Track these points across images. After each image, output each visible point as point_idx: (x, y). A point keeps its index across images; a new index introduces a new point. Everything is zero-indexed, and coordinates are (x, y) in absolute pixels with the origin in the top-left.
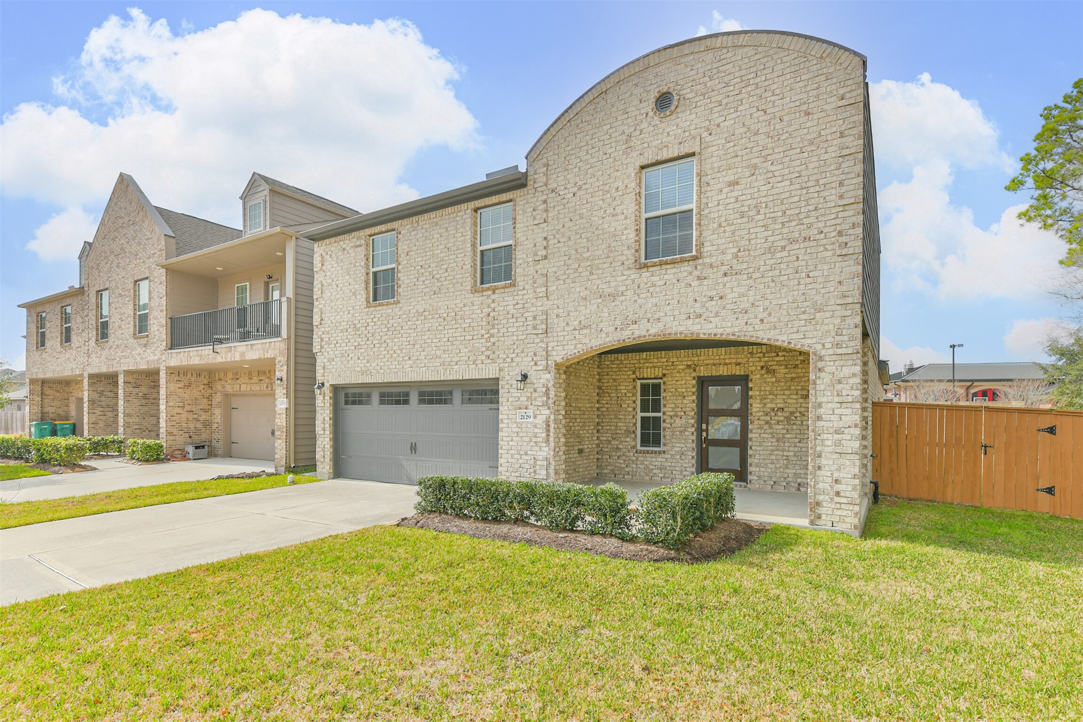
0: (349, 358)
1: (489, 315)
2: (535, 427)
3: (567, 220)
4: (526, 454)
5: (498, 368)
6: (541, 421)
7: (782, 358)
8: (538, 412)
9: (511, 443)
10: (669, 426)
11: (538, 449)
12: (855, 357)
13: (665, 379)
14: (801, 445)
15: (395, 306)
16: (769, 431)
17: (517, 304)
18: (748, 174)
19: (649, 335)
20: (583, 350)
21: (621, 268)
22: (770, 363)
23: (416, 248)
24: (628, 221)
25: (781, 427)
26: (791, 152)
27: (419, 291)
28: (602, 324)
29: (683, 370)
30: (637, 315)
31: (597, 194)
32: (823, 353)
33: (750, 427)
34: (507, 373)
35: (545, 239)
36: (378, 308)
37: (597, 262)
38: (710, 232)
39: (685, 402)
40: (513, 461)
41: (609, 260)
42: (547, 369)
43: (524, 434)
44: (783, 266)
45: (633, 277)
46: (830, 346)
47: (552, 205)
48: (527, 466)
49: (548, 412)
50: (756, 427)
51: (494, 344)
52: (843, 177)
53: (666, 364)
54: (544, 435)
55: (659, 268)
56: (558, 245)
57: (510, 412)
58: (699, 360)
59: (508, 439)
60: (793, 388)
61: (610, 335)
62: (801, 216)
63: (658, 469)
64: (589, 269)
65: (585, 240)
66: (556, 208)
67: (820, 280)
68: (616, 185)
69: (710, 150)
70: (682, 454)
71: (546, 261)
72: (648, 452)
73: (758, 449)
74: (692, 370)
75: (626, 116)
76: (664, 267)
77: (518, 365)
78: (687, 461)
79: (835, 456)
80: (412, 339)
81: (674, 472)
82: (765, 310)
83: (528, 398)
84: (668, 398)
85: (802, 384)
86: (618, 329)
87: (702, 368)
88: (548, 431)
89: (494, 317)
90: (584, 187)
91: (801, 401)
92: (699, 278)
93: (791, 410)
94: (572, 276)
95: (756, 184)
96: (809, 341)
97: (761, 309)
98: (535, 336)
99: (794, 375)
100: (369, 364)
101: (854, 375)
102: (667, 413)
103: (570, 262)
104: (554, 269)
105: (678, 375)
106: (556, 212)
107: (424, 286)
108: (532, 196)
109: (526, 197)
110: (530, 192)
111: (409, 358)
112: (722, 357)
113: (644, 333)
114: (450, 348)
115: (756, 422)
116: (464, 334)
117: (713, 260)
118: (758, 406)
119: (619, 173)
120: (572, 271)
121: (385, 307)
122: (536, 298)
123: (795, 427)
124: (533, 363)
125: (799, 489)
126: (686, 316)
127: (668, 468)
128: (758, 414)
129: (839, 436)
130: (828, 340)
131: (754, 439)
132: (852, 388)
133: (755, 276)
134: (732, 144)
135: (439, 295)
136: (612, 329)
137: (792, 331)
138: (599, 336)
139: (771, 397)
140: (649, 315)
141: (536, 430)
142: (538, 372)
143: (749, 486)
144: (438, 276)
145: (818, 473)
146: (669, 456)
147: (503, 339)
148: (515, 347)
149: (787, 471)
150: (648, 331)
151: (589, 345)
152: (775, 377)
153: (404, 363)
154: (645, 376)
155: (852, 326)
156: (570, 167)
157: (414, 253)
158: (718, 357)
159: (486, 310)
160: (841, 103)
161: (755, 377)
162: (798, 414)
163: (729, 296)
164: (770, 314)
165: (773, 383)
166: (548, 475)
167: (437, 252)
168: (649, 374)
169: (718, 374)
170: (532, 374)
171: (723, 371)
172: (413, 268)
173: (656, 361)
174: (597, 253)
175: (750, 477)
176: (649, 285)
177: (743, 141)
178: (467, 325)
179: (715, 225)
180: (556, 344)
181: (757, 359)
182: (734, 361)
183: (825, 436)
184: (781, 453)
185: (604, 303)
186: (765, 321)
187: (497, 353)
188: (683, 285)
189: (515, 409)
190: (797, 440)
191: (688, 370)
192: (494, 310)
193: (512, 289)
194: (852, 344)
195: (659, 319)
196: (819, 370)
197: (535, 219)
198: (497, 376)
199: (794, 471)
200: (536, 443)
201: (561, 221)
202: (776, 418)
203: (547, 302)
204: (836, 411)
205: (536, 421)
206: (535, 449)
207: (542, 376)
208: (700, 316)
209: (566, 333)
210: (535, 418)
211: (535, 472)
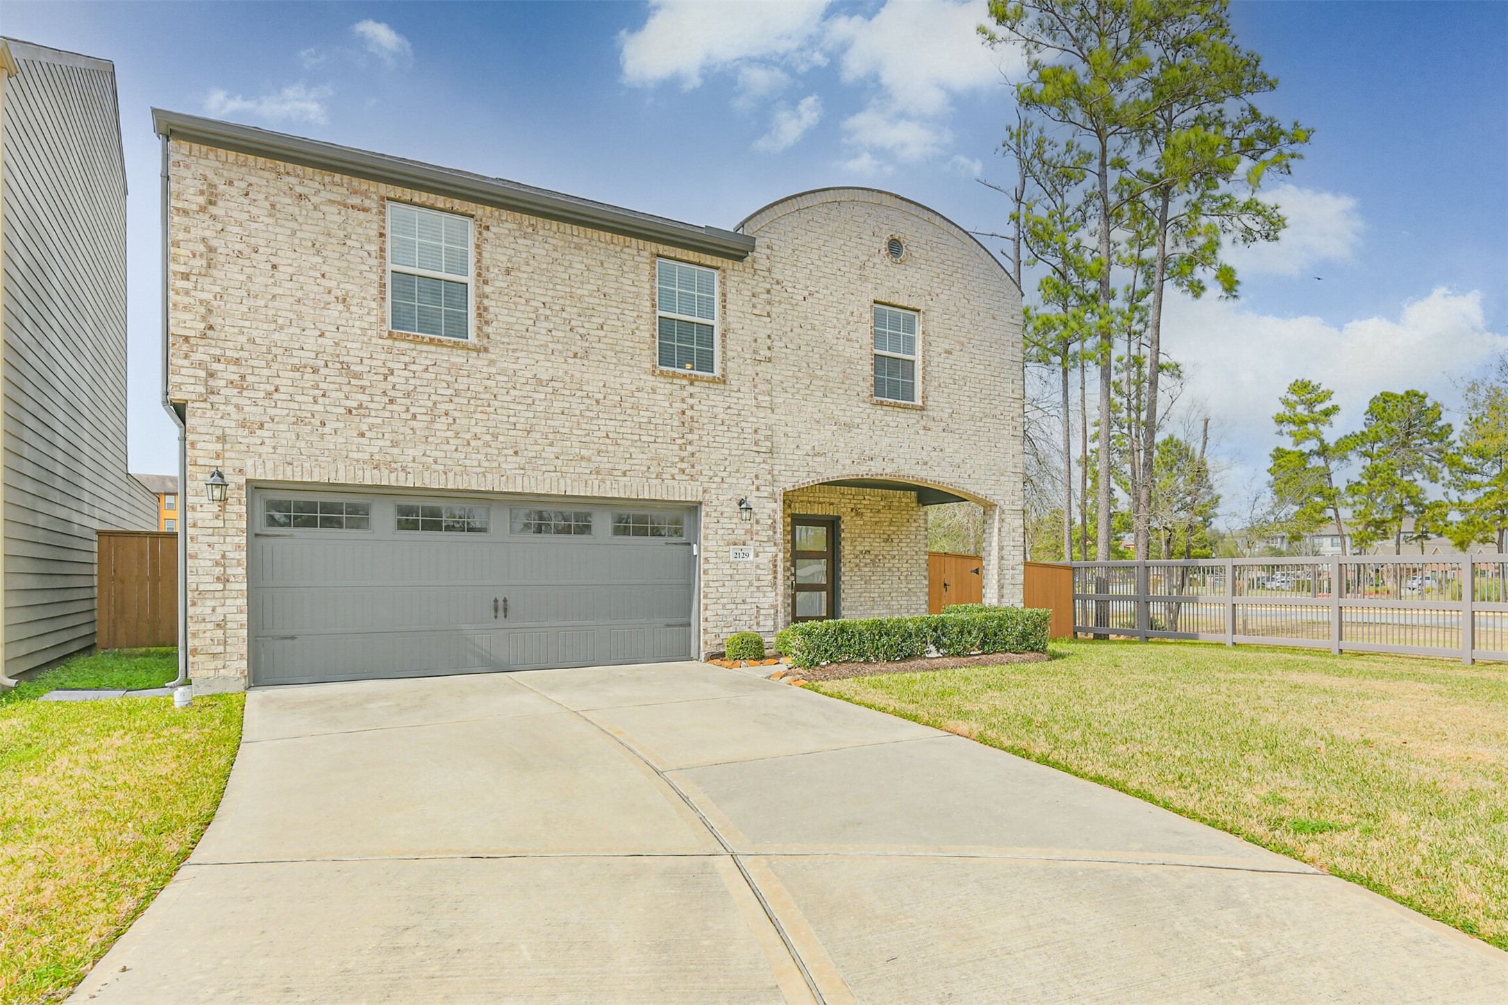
0: (327, 430)
1: (683, 413)
2: (758, 567)
3: (795, 324)
4: (744, 602)
5: (700, 489)
6: (766, 561)
8: (761, 549)
9: (721, 590)
11: (761, 595)
15: (475, 354)
16: (859, 573)
17: (729, 408)
18: (958, 348)
19: (885, 474)
21: (857, 398)
23: (529, 269)
24: (863, 352)
25: (868, 569)
26: (984, 343)
27: (537, 343)
28: (837, 455)
30: (873, 452)
31: (831, 309)
33: (842, 570)
34: (714, 496)
35: (769, 337)
36: (425, 348)
37: (831, 384)
38: (932, 389)
40: (725, 612)
41: (844, 386)
42: (772, 497)
43: (742, 577)
44: (981, 434)
45: (868, 411)
47: (777, 299)
48: (745, 618)
49: (774, 549)
51: (693, 455)
52: (1014, 377)
54: (770, 577)
55: (891, 409)
56: (785, 350)
57: (721, 548)
59: (717, 584)
60: (876, 532)
61: (847, 466)
62: (992, 397)
64: (822, 389)
65: (818, 356)
66: (783, 306)
67: (1002, 451)
68: (850, 308)
69: (932, 313)
71: (769, 364)
73: (850, 591)
75: (860, 241)
76: (896, 409)
77: (730, 487)
80: (522, 420)
82: (971, 467)
83: (747, 532)
86: (855, 463)
88: (775, 572)
89: (692, 418)
90: (816, 295)
92: (925, 428)
93: (876, 553)
94: (802, 392)
95: (964, 360)
96: (996, 497)
97: (969, 466)
98: (756, 454)
100: (396, 451)
103: (800, 375)
104: (780, 378)
106: (783, 311)
107: (550, 338)
108: (750, 276)
109: (742, 274)
110: (747, 270)
111: (516, 453)
113: (880, 471)
114: (610, 448)
115: (847, 565)
116: (638, 431)
117: (935, 415)
118: (849, 548)
119: (853, 298)
120: (803, 386)
121: (445, 350)
122: (757, 407)
123: (878, 570)
124: (753, 488)
126: (916, 461)
133: (964, 437)
134: (947, 317)
135: (585, 362)
136: (848, 462)
137: (987, 488)
139: (860, 539)
140: (884, 454)
141: (759, 572)
142: (761, 500)
144: (582, 331)
147: (707, 450)
148: (727, 463)
150: (884, 469)
152: (863, 520)
153: (502, 459)
156: (799, 264)
157: (525, 276)
159: (678, 406)
160: (1011, 320)
161: (846, 519)
163: (947, 450)
164: (974, 472)
165: (862, 526)
166: (775, 626)
167: (579, 292)
170: (752, 501)
172: (523, 301)
174: (830, 374)
176: (883, 423)
177: (955, 318)
178: (645, 420)
179: (936, 384)
180: (783, 468)
182: (828, 500)
185: (840, 432)
186: (971, 477)
187: (698, 467)
188: (913, 431)
189: (728, 545)
190: (880, 582)
192: (692, 408)
193: (722, 387)
195: (893, 460)
196: (1002, 520)
197: (754, 306)
198: (700, 498)
200: (758, 587)
201: (789, 323)
202: (864, 561)
203: (772, 416)
204: (1011, 553)
205: (759, 560)
206: (756, 595)
207: (766, 505)
208: (926, 463)
209: (796, 457)
210: (757, 556)
211: (758, 624)
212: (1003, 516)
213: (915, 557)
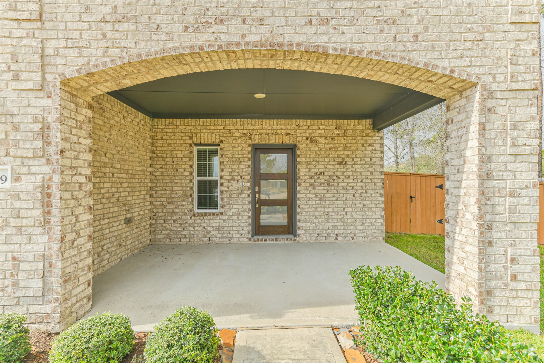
2: (18, 197)
6: (31, 187)
7: (323, 131)
10: (226, 189)
11: (24, 239)
12: (531, 94)
13: (222, 145)
14: (338, 202)
16: (313, 192)
19: (247, 43)
20: (121, 58)
22: (313, 135)
25: (322, 188)
28: (158, 19)
29: (239, 137)
30: (224, 10)
32: (494, 87)
33: (298, 188)
39: (242, 166)
42: (42, 90)
46: (502, 79)
49: (47, 169)
50: (303, 188)
53: (223, 131)
54: (38, 213)
58: (253, 129)
60: (331, 156)
61: (176, 38)
63: (216, 230)
70: (239, 214)
72: (206, 214)
73: (305, 207)
74: (247, 138)
78: (243, 221)
79: (509, 227)
81: (232, 232)
82: (420, 21)
84: (225, 163)
85: (338, 153)
86: (191, 30)
87: (257, 136)
88: (47, 204)
91: (338, 166)
93: (330, 174)
96: (477, 71)
97: (415, 20)
98: (15, 25)
99: (331, 145)
101: (532, 119)
102: (224, 177)
105: (234, 142)
112: (274, 128)
113: (236, 39)
115: (303, 184)
118: (304, 170)
123: (333, 188)
124: (8, 76)
125: (336, 239)
126: (306, 19)
127: (226, 228)
128: (304, 178)
129: (515, 200)
130: (500, 71)
131: (301, 199)
132: (529, 136)
136: (179, 28)
137: (454, 55)
138: (154, 37)
139: (314, 163)
140: (245, 12)
141: (17, 204)
142: (24, 94)
143: (298, 239)
145: (489, 250)
146: (226, 217)
149: (328, 224)
150: (243, 36)
151: (135, 52)
152: (317, 146)
154: (202, 142)
155: (530, 53)
158: (270, 128)
161: (301, 146)
162: (335, 177)
164: (426, 29)
165: (316, 151)
168: (206, 140)
169: (271, 142)
171: (275, 140)
173: (213, 127)
175: (298, 232)
180: (62, 43)
181: (303, 131)
182: (284, 131)
183: (497, 200)
184: (323, 210)
186: (420, 38)
190: (335, 199)
191: (244, 138)
194: (529, 77)
195: (261, 20)
196: (489, 110)
199: (333, 224)
200: (19, 228)
202: (319, 181)
204: (510, 167)
205: (19, 186)
206: (15, 239)
207: (32, 101)
208: (327, 22)
209: (86, 26)
210: (17, 178)
211: (15, 285)
212: (490, 103)
213: (370, 177)
